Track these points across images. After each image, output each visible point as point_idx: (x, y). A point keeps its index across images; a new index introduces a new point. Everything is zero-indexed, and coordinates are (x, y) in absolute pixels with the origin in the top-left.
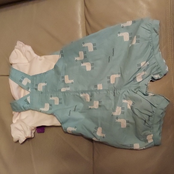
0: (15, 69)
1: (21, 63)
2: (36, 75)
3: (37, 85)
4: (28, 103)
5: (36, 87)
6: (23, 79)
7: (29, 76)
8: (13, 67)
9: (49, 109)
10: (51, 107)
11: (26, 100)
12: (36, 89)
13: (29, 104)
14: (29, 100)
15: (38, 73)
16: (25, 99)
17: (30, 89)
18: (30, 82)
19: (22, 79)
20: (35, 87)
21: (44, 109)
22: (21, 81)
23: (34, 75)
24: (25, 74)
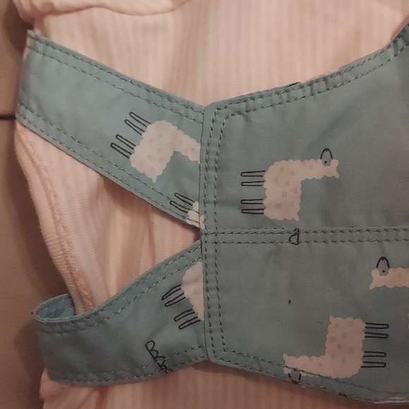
0: (68, 52)
1: (122, 12)
2: (244, 99)
3: (254, 177)
4: (187, 317)
5: (250, 193)
6: (140, 132)
7: (188, 106)
8: (55, 39)
9: (367, 365)
10: (376, 345)
11: (173, 298)
12: (251, 208)
13: (194, 321)
14: (193, 291)
15: (264, 87)
16: (164, 286)
17: (196, 205)
18: (191, 150)
19: (128, 133)
20: (234, 190)
21: (325, 359)
22: (124, 148)
23: (231, 102)
24: (149, 89)
